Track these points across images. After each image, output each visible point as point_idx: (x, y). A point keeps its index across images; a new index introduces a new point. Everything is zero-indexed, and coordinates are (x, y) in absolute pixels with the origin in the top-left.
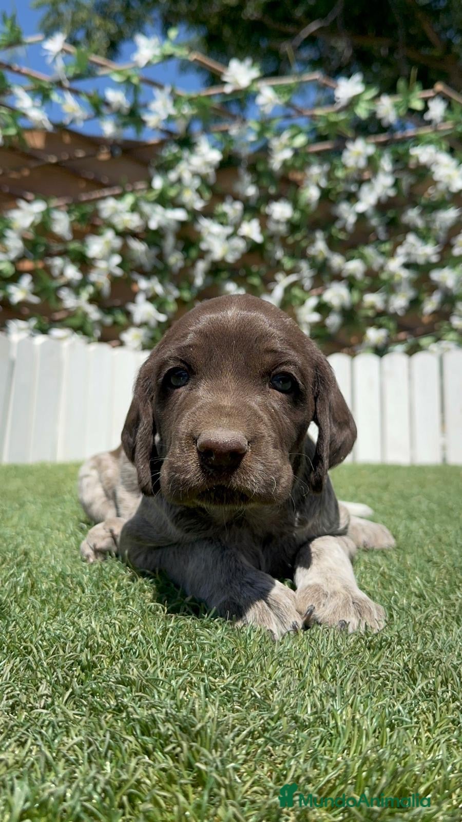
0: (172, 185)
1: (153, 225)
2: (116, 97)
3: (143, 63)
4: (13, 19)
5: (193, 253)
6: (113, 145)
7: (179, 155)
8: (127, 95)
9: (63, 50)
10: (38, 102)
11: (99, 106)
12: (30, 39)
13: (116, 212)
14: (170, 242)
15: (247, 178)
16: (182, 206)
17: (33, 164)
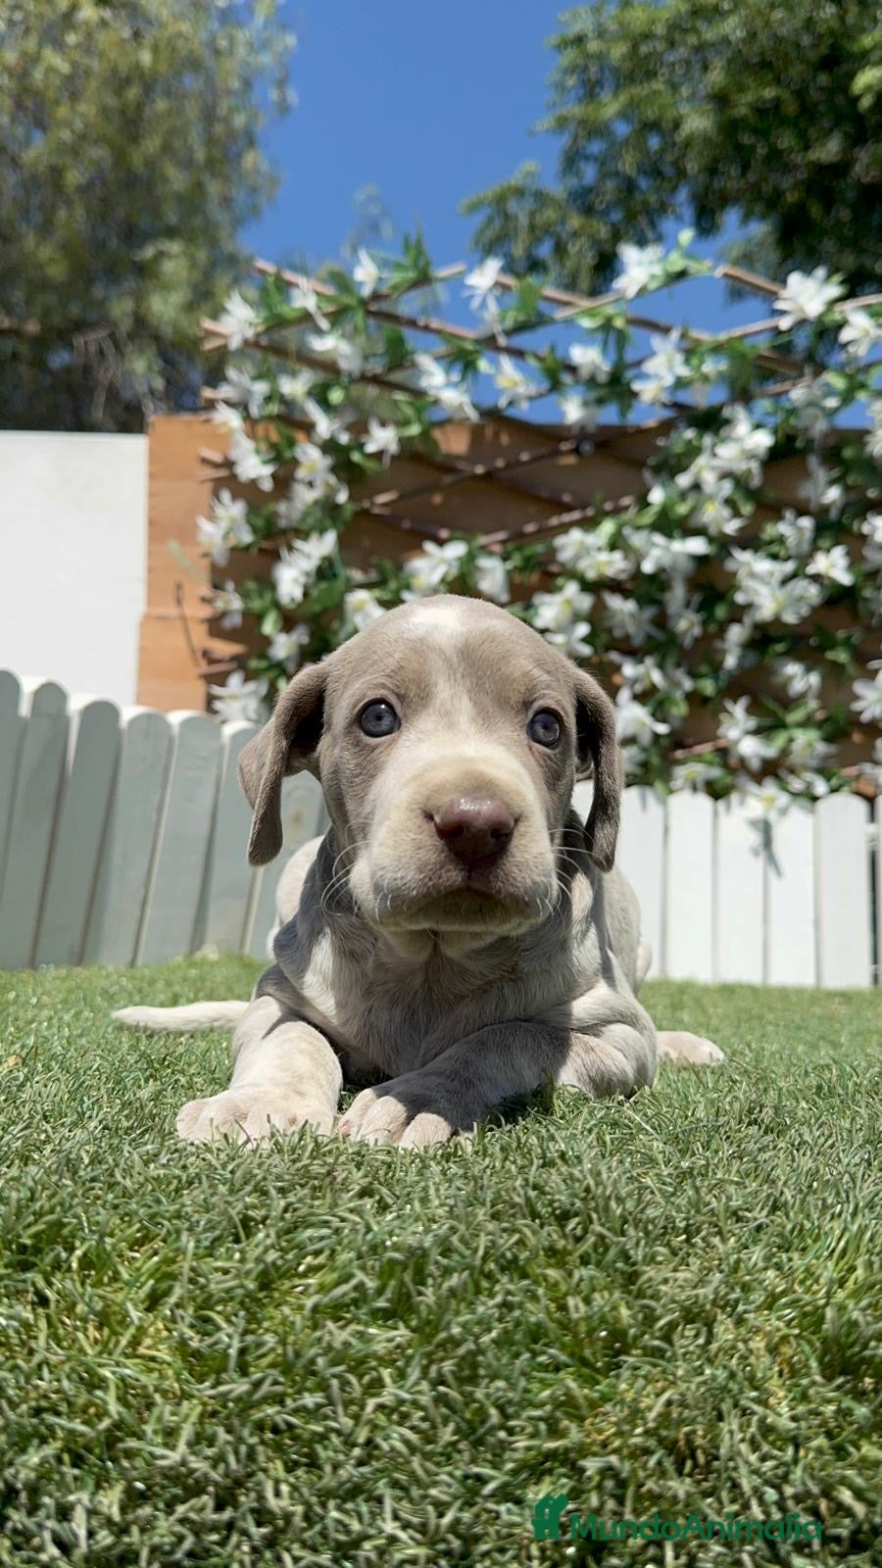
0: (683, 496)
1: (648, 567)
2: (587, 356)
3: (631, 292)
4: (419, 244)
5: (721, 612)
6: (581, 435)
7: (695, 443)
8: (605, 350)
9: (497, 284)
10: (455, 377)
11: (557, 374)
12: (443, 273)
13: (584, 551)
14: (677, 594)
15: (821, 475)
16: (700, 531)
17: (448, 479)
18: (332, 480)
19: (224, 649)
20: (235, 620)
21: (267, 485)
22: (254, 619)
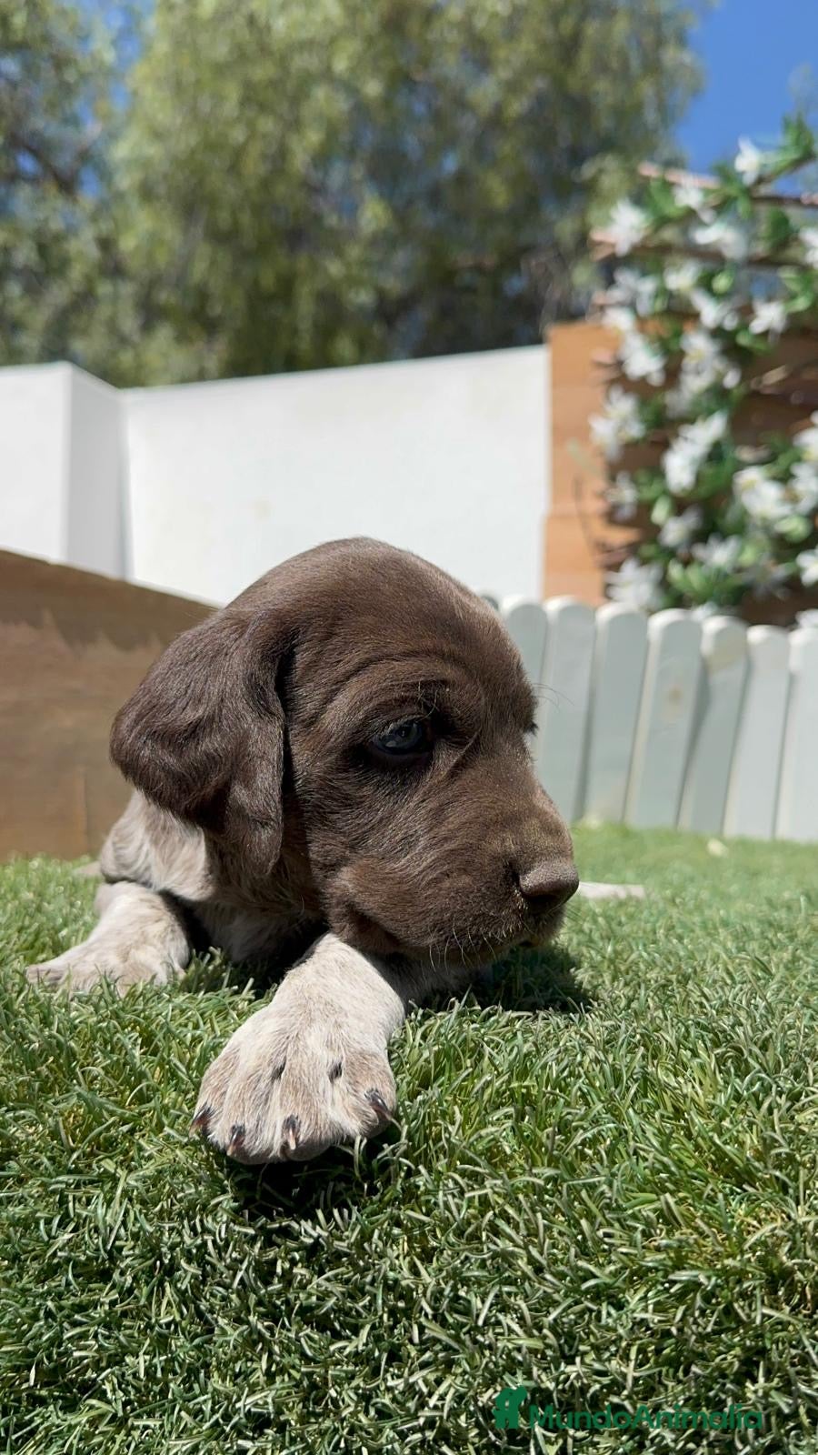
4: (800, 121)
18: (719, 364)
19: (619, 537)
20: (627, 512)
21: (656, 379)
22: (645, 508)
